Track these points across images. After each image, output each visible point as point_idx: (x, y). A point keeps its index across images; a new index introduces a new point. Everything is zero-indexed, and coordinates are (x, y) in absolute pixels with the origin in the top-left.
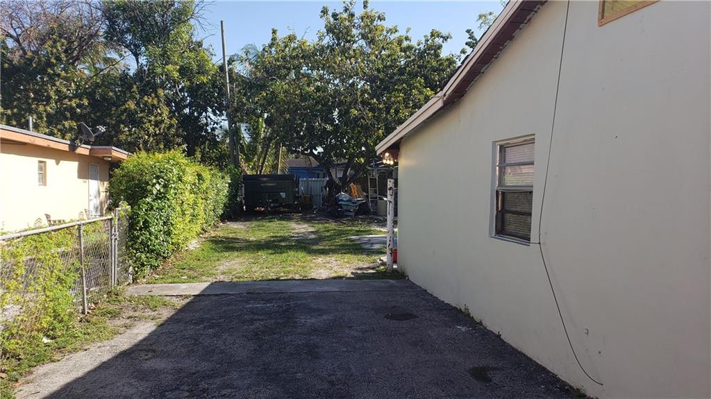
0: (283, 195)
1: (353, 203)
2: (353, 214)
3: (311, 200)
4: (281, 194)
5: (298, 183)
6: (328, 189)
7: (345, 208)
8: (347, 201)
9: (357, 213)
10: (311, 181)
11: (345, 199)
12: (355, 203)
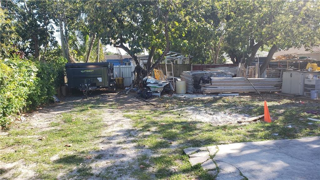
0: (100, 79)
1: (160, 85)
2: (159, 94)
3: (123, 81)
4: (98, 78)
5: (113, 69)
6: (136, 73)
7: (152, 89)
8: (154, 83)
9: (163, 93)
10: (122, 67)
11: (152, 82)
12: (161, 85)
